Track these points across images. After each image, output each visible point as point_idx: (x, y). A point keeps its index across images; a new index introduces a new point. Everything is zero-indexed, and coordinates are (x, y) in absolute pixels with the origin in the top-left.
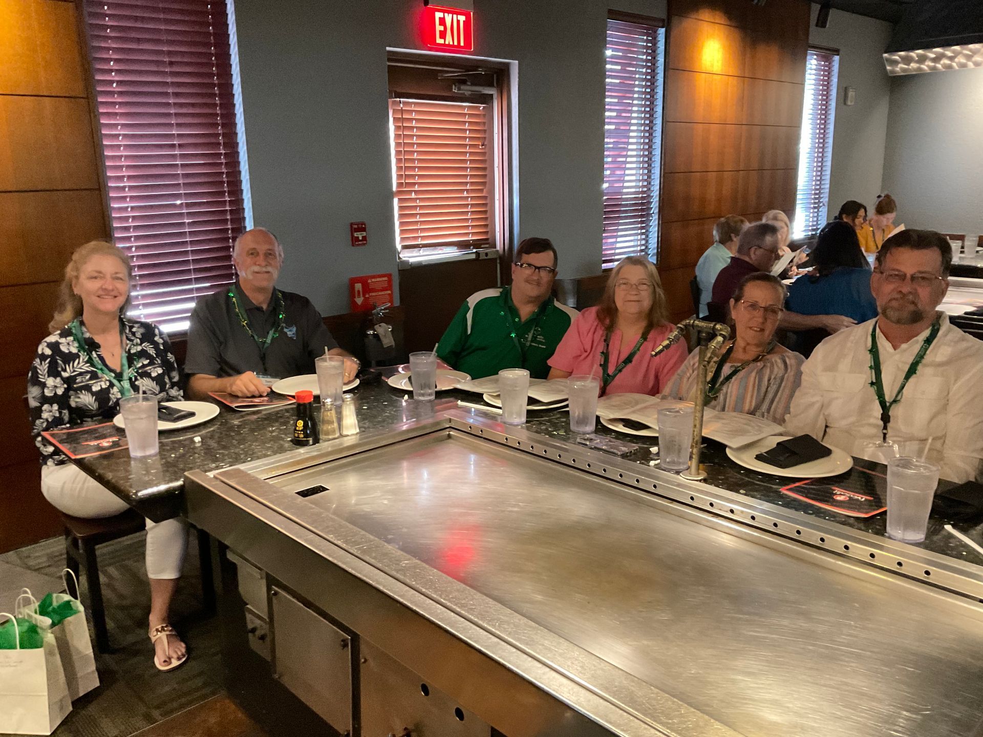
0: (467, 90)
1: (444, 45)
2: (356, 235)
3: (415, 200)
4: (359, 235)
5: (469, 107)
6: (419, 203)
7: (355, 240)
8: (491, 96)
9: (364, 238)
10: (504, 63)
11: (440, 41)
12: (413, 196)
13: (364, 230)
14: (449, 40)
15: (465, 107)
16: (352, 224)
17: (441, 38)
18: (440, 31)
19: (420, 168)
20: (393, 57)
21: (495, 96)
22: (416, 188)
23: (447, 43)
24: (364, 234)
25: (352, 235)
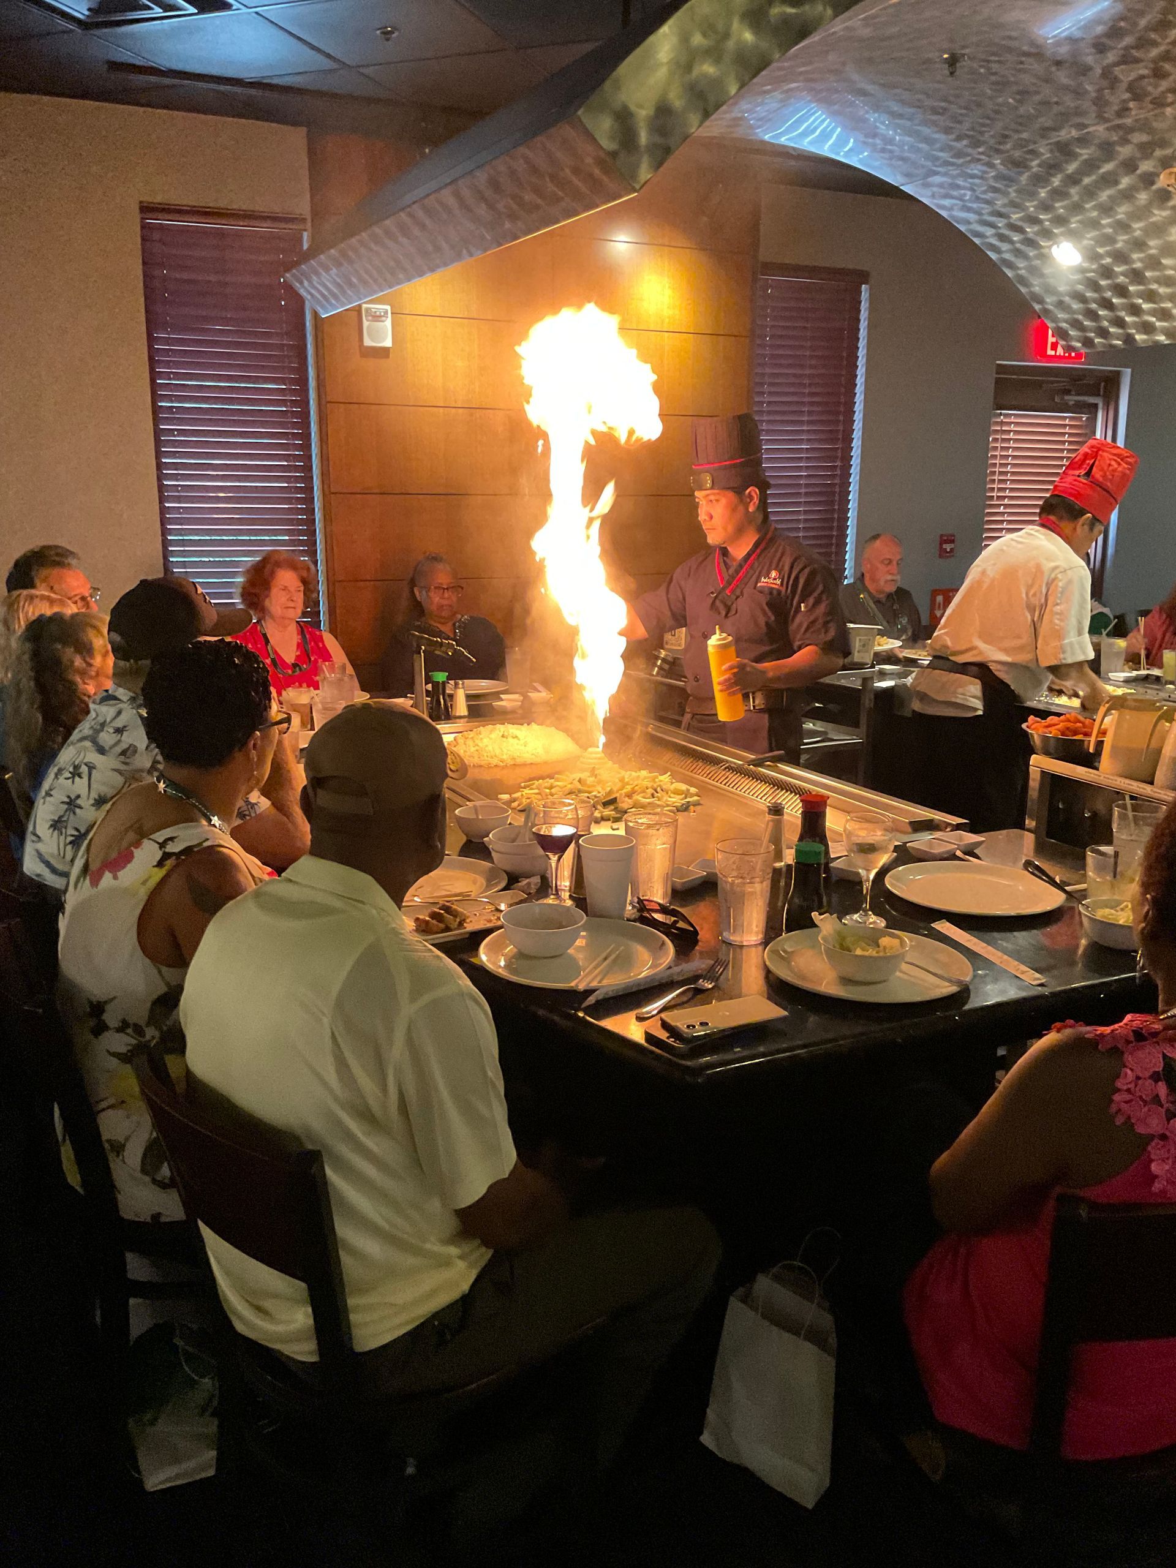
0: (1072, 399)
1: (1055, 356)
2: (944, 546)
3: (1003, 514)
4: (948, 547)
5: (1071, 418)
6: (1006, 518)
7: (943, 554)
8: (1096, 406)
9: (952, 550)
10: (1115, 371)
11: (1050, 352)
12: (1002, 509)
13: (952, 541)
14: (1060, 351)
15: (1066, 417)
16: (942, 536)
17: (1052, 349)
18: (1052, 343)
19: (1013, 481)
20: (1001, 369)
21: (1100, 405)
22: (1006, 501)
23: (1058, 354)
24: (952, 546)
25: (941, 547)
